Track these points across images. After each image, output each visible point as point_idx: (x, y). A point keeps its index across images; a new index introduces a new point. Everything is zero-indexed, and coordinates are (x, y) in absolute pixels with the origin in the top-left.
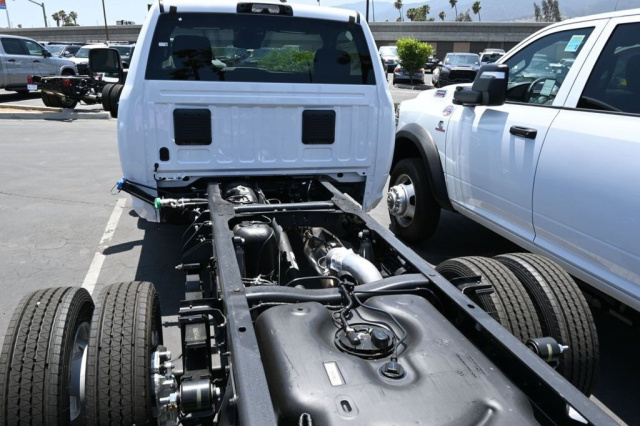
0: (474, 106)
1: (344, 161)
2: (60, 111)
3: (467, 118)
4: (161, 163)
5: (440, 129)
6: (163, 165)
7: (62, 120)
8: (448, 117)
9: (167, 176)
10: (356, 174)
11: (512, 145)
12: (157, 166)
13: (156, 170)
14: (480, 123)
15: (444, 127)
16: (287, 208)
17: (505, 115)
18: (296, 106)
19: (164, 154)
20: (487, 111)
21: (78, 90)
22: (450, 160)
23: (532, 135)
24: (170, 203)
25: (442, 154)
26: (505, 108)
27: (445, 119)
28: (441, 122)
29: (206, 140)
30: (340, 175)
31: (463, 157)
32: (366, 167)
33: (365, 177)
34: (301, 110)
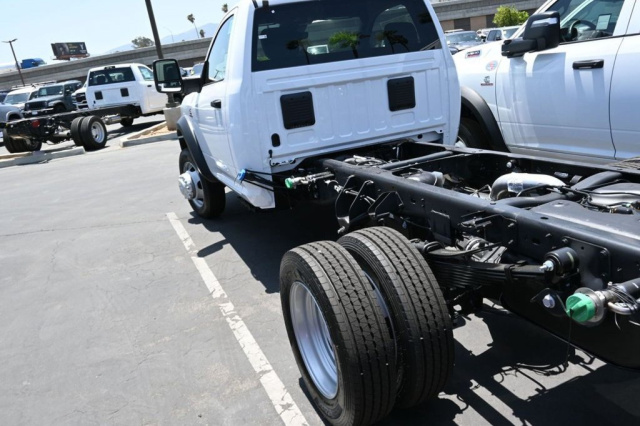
0: (522, 55)
1: (425, 122)
2: (28, 155)
3: (517, 67)
4: (274, 149)
5: (487, 83)
6: (276, 151)
7: (37, 163)
8: (494, 71)
9: (279, 161)
10: (435, 132)
11: (577, 78)
12: (270, 152)
13: (271, 157)
14: (535, 69)
15: (491, 81)
16: (418, 162)
17: (563, 55)
18: (380, 78)
19: (276, 140)
20: (539, 56)
21: (47, 129)
22: (503, 109)
23: (600, 65)
24: (300, 181)
25: (492, 106)
26: (560, 49)
27: (491, 74)
28: (487, 77)
29: (310, 120)
30: (420, 136)
31: (519, 103)
32: (442, 125)
33: (442, 135)
34: (385, 80)
